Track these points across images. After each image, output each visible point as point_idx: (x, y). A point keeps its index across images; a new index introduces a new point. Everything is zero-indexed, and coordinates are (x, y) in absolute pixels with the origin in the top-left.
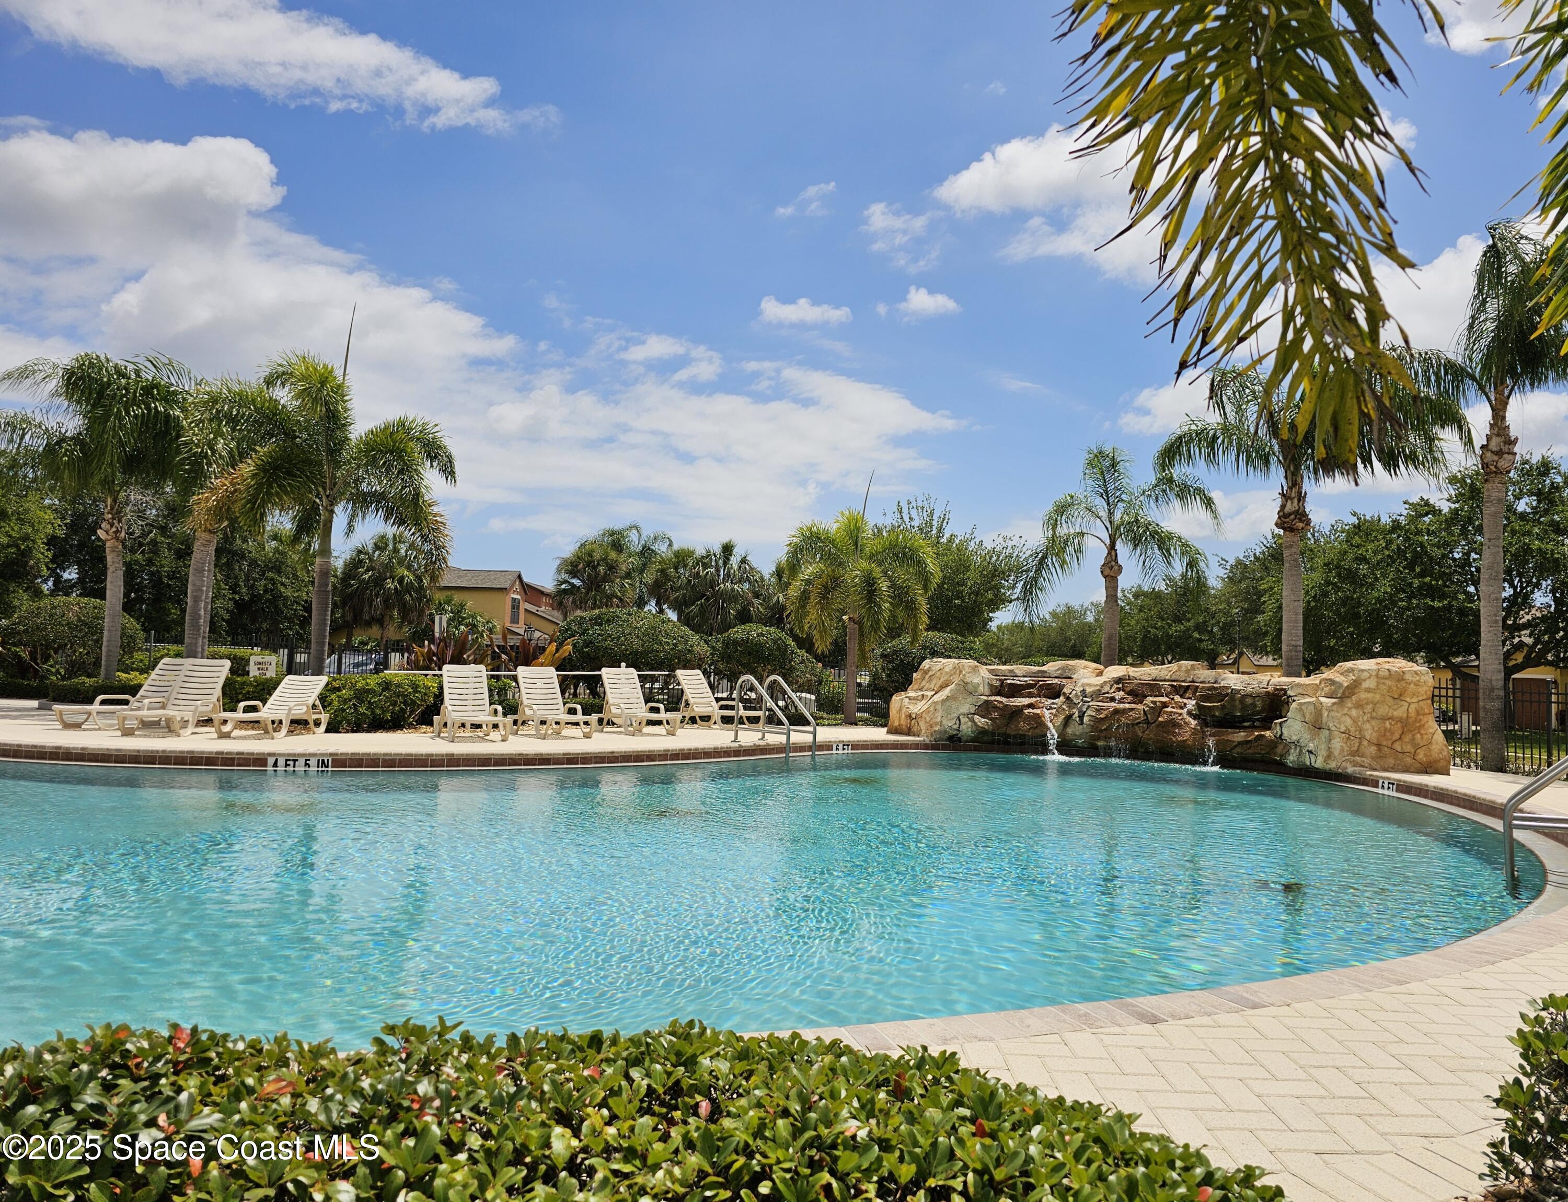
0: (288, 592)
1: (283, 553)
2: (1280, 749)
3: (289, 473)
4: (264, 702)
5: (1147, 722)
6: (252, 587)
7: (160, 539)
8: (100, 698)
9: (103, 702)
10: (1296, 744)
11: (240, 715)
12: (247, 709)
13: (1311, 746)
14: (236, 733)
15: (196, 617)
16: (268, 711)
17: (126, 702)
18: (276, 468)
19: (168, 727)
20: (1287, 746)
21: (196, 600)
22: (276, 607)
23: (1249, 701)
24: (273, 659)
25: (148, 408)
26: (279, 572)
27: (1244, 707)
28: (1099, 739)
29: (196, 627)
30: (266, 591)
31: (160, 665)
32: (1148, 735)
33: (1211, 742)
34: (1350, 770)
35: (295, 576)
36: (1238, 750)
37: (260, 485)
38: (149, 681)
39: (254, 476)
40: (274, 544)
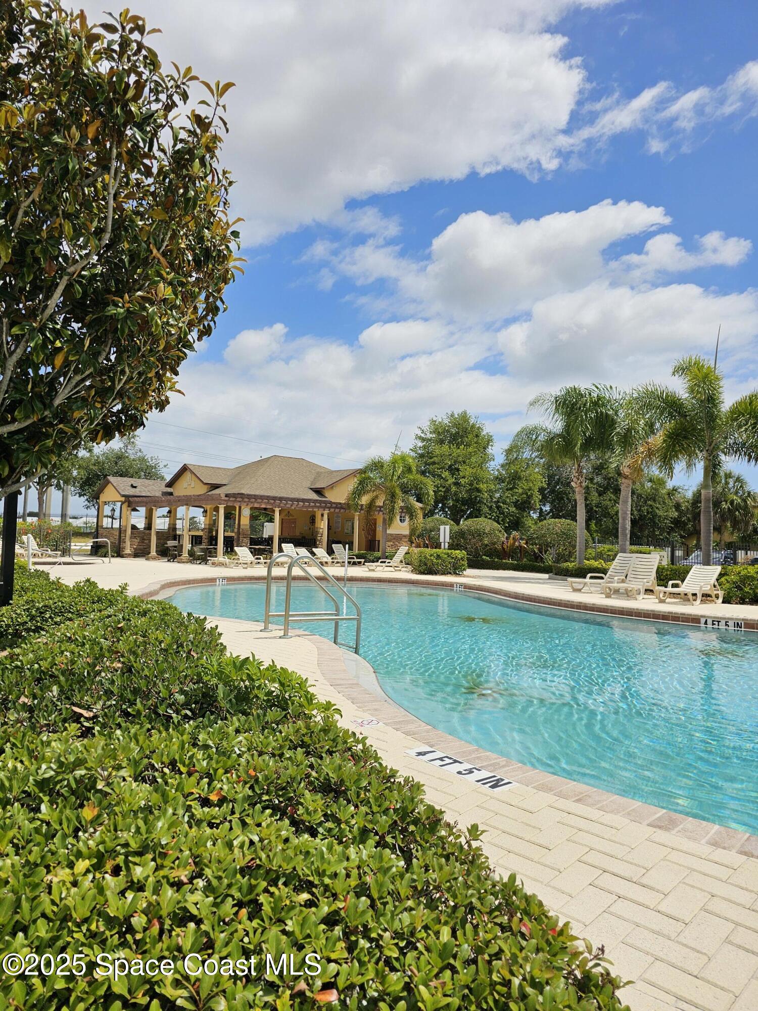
0: (660, 513)
1: (656, 490)
3: (686, 438)
4: (683, 581)
6: (639, 511)
7: (590, 485)
8: (589, 575)
9: (591, 578)
11: (670, 589)
12: (674, 586)
14: (668, 600)
15: (624, 529)
16: (686, 587)
17: (602, 578)
18: (677, 435)
19: (628, 594)
21: (624, 519)
22: (654, 522)
24: (664, 553)
25: (597, 412)
26: (654, 501)
29: (625, 535)
30: (648, 513)
31: (618, 557)
35: (664, 503)
37: (668, 446)
38: (612, 566)
39: (665, 441)
40: (649, 484)
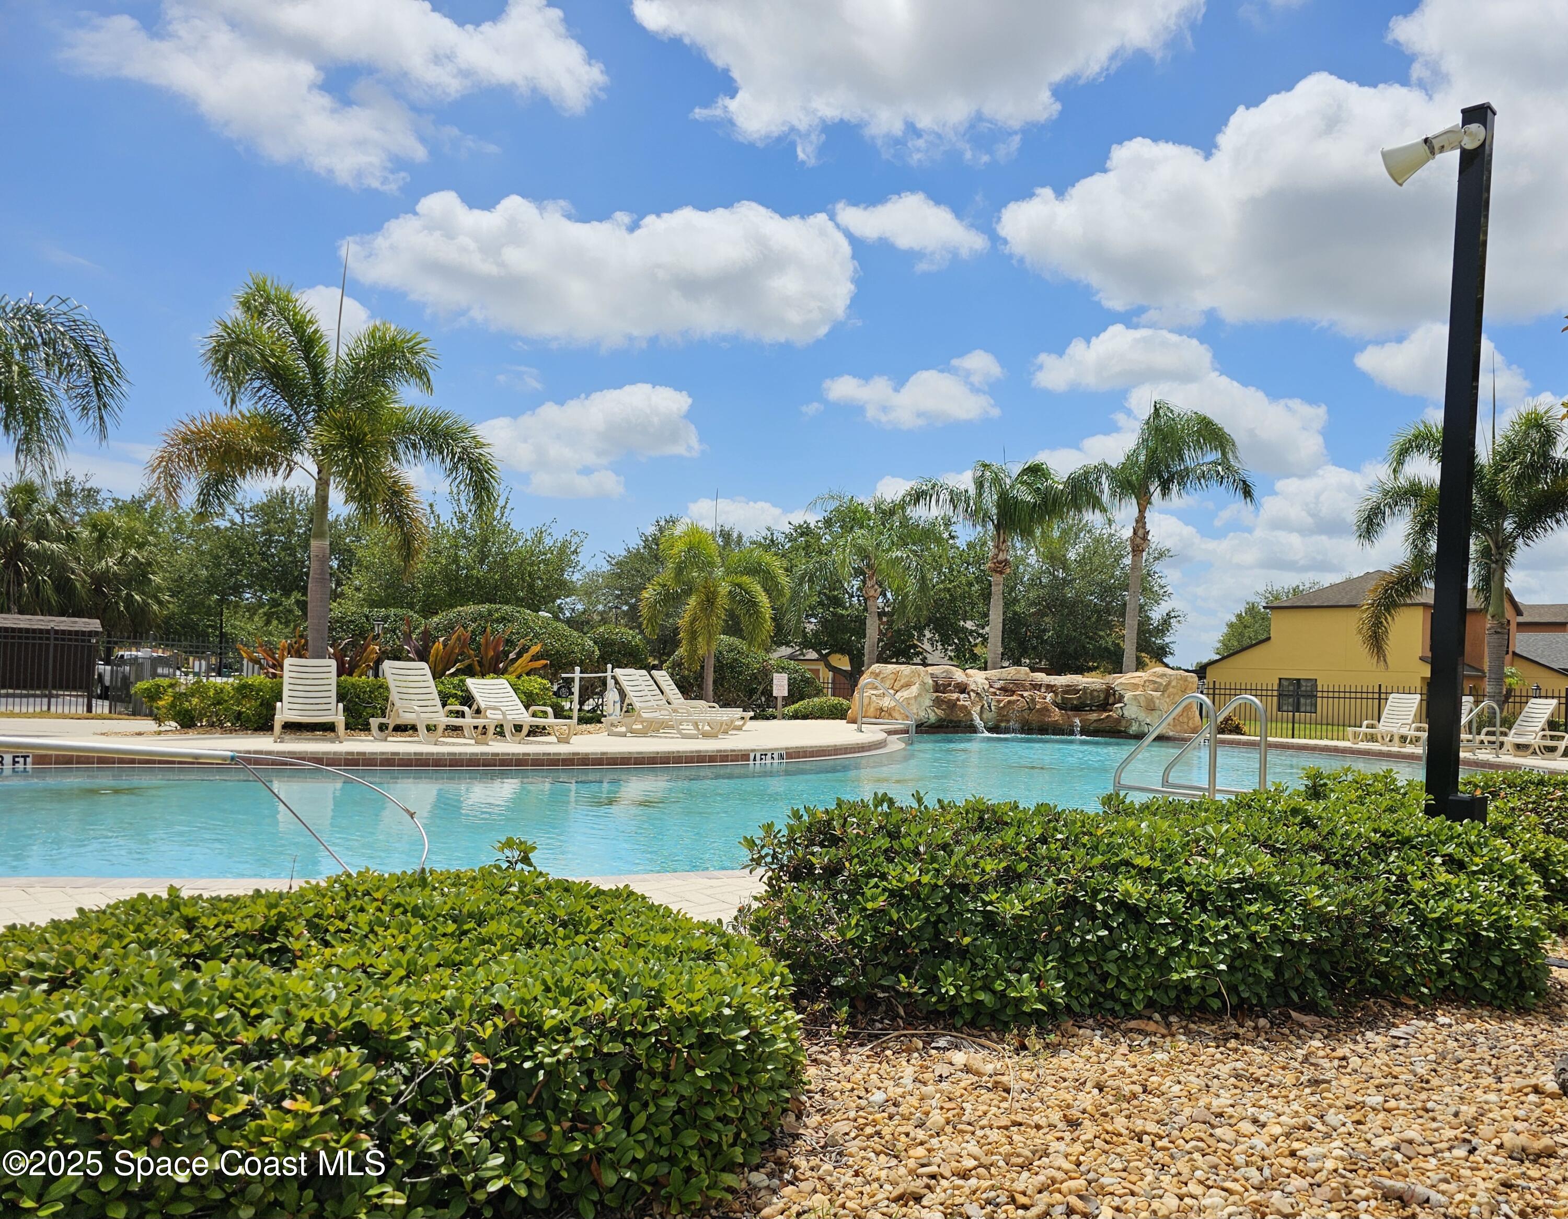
2: (1124, 723)
5: (1029, 708)
10: (1136, 720)
13: (1148, 721)
20: (1130, 721)
23: (1095, 694)
27: (1092, 698)
28: (1002, 721)
32: (1033, 718)
33: (1077, 721)
34: (1171, 734)
36: (1095, 725)
